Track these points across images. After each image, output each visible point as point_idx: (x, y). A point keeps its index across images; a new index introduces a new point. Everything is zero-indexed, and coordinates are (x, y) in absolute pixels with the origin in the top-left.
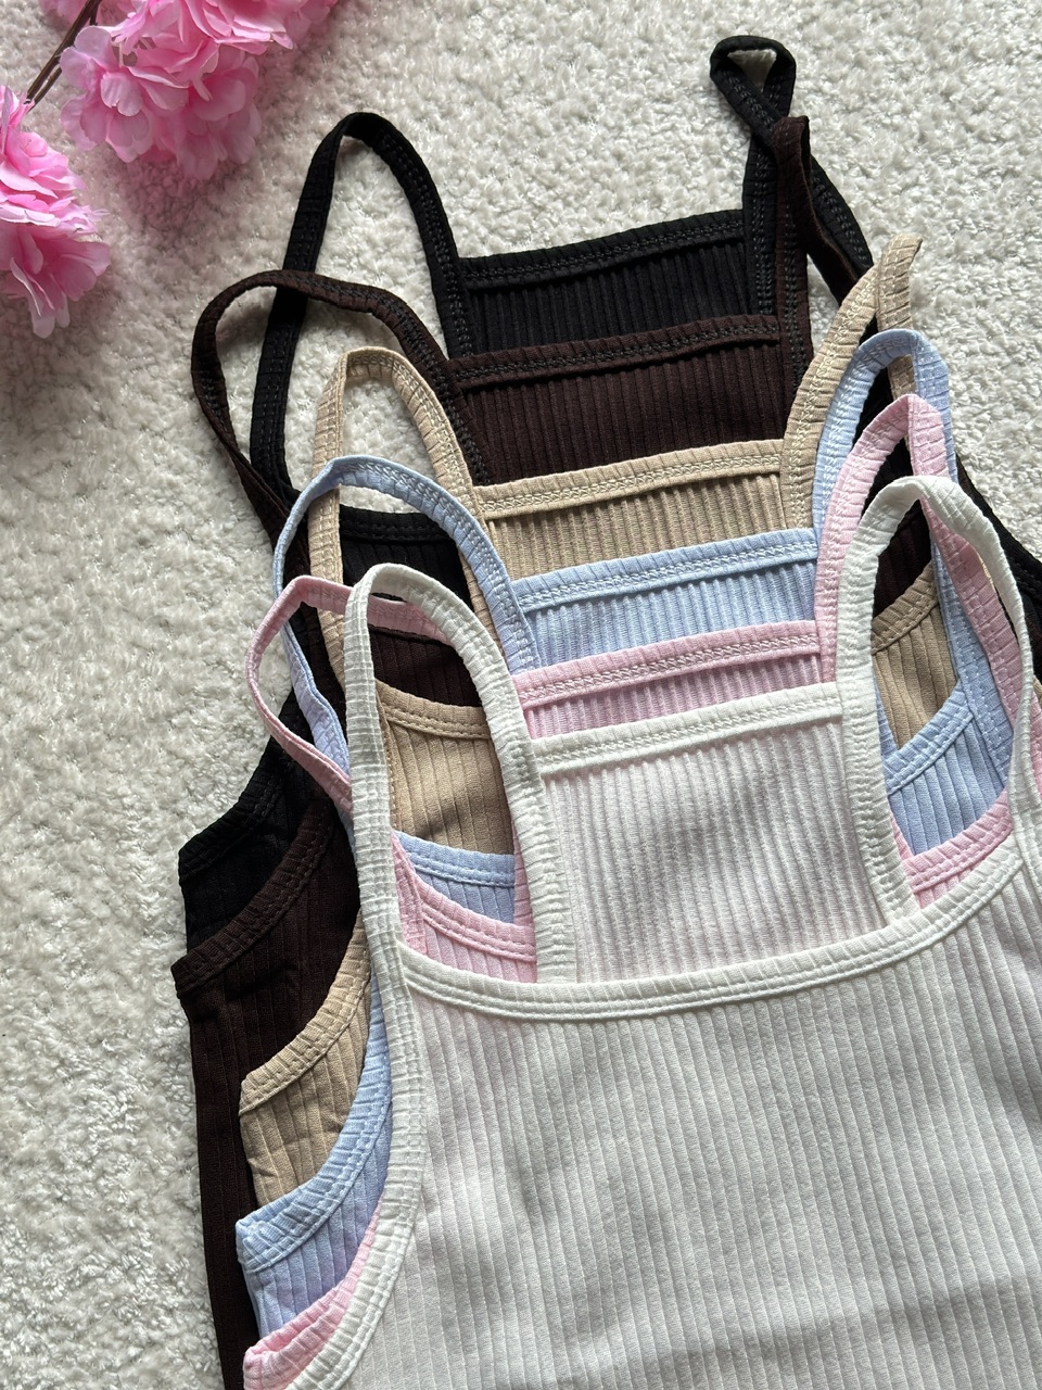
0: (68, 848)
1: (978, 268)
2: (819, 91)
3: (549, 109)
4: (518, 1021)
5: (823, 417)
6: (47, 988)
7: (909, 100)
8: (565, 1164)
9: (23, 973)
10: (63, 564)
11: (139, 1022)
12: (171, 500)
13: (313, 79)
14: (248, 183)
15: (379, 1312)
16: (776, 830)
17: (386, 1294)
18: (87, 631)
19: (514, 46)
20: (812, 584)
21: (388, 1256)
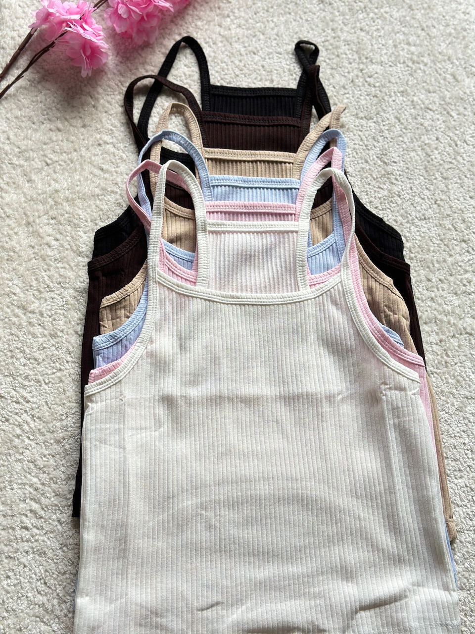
0: (61, 227)
1: (361, 121)
2: (325, 61)
3: (245, 49)
4: (188, 296)
5: (310, 150)
6: (47, 265)
7: (351, 70)
8: (194, 338)
9: (40, 259)
10: (74, 146)
11: (73, 280)
12: (110, 134)
13: (176, 25)
14: (151, 49)
15: (132, 366)
16: (273, 260)
17: (135, 362)
18: (78, 166)
19: (238, 29)
20: (296, 195)
21: (138, 352)
